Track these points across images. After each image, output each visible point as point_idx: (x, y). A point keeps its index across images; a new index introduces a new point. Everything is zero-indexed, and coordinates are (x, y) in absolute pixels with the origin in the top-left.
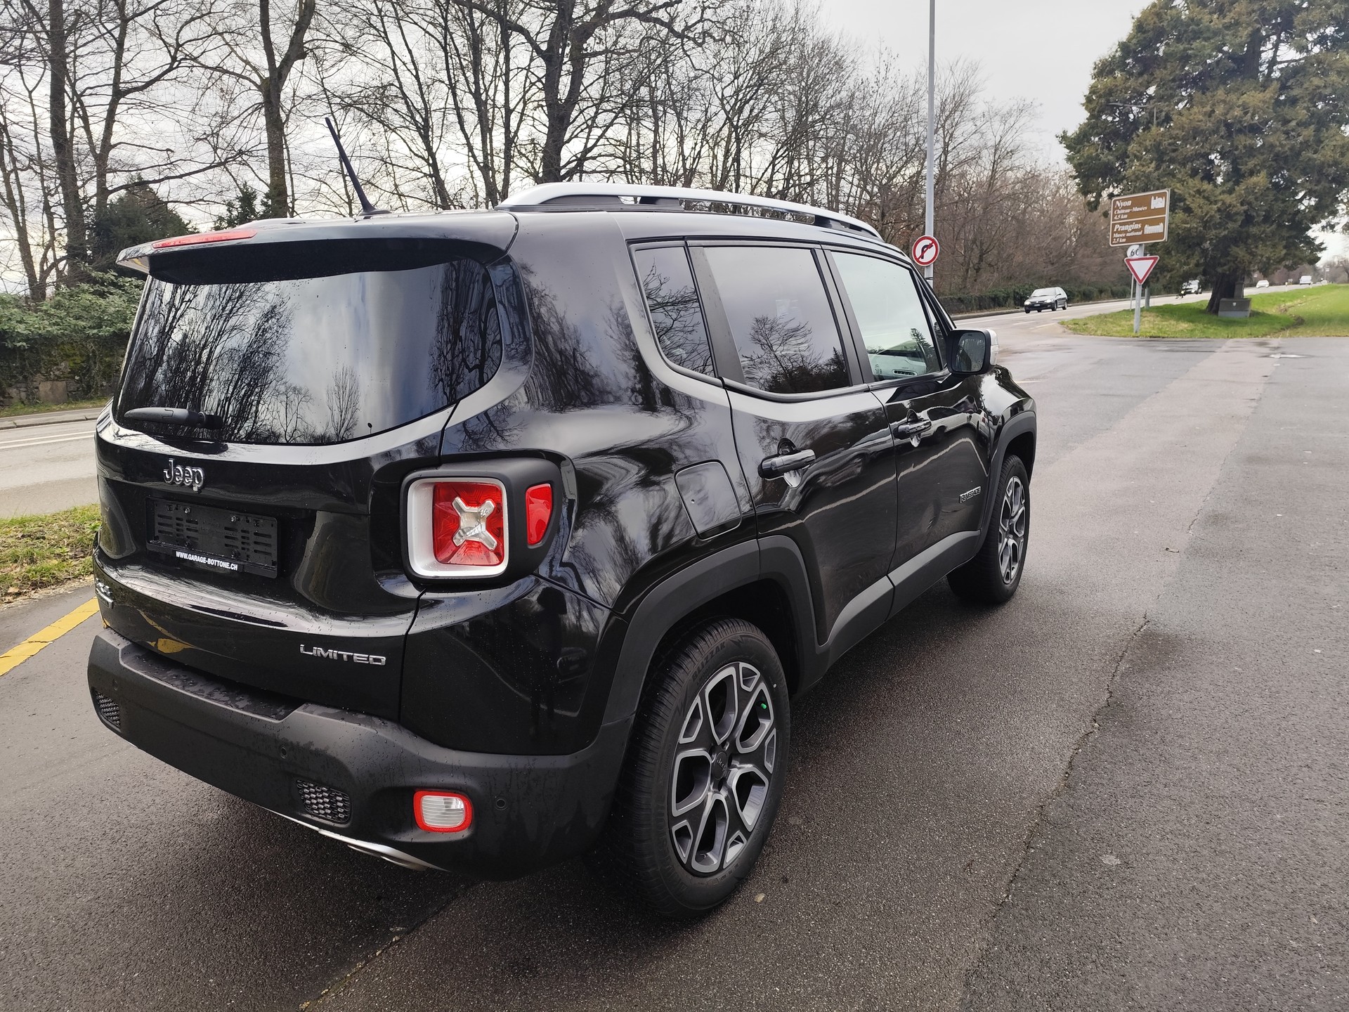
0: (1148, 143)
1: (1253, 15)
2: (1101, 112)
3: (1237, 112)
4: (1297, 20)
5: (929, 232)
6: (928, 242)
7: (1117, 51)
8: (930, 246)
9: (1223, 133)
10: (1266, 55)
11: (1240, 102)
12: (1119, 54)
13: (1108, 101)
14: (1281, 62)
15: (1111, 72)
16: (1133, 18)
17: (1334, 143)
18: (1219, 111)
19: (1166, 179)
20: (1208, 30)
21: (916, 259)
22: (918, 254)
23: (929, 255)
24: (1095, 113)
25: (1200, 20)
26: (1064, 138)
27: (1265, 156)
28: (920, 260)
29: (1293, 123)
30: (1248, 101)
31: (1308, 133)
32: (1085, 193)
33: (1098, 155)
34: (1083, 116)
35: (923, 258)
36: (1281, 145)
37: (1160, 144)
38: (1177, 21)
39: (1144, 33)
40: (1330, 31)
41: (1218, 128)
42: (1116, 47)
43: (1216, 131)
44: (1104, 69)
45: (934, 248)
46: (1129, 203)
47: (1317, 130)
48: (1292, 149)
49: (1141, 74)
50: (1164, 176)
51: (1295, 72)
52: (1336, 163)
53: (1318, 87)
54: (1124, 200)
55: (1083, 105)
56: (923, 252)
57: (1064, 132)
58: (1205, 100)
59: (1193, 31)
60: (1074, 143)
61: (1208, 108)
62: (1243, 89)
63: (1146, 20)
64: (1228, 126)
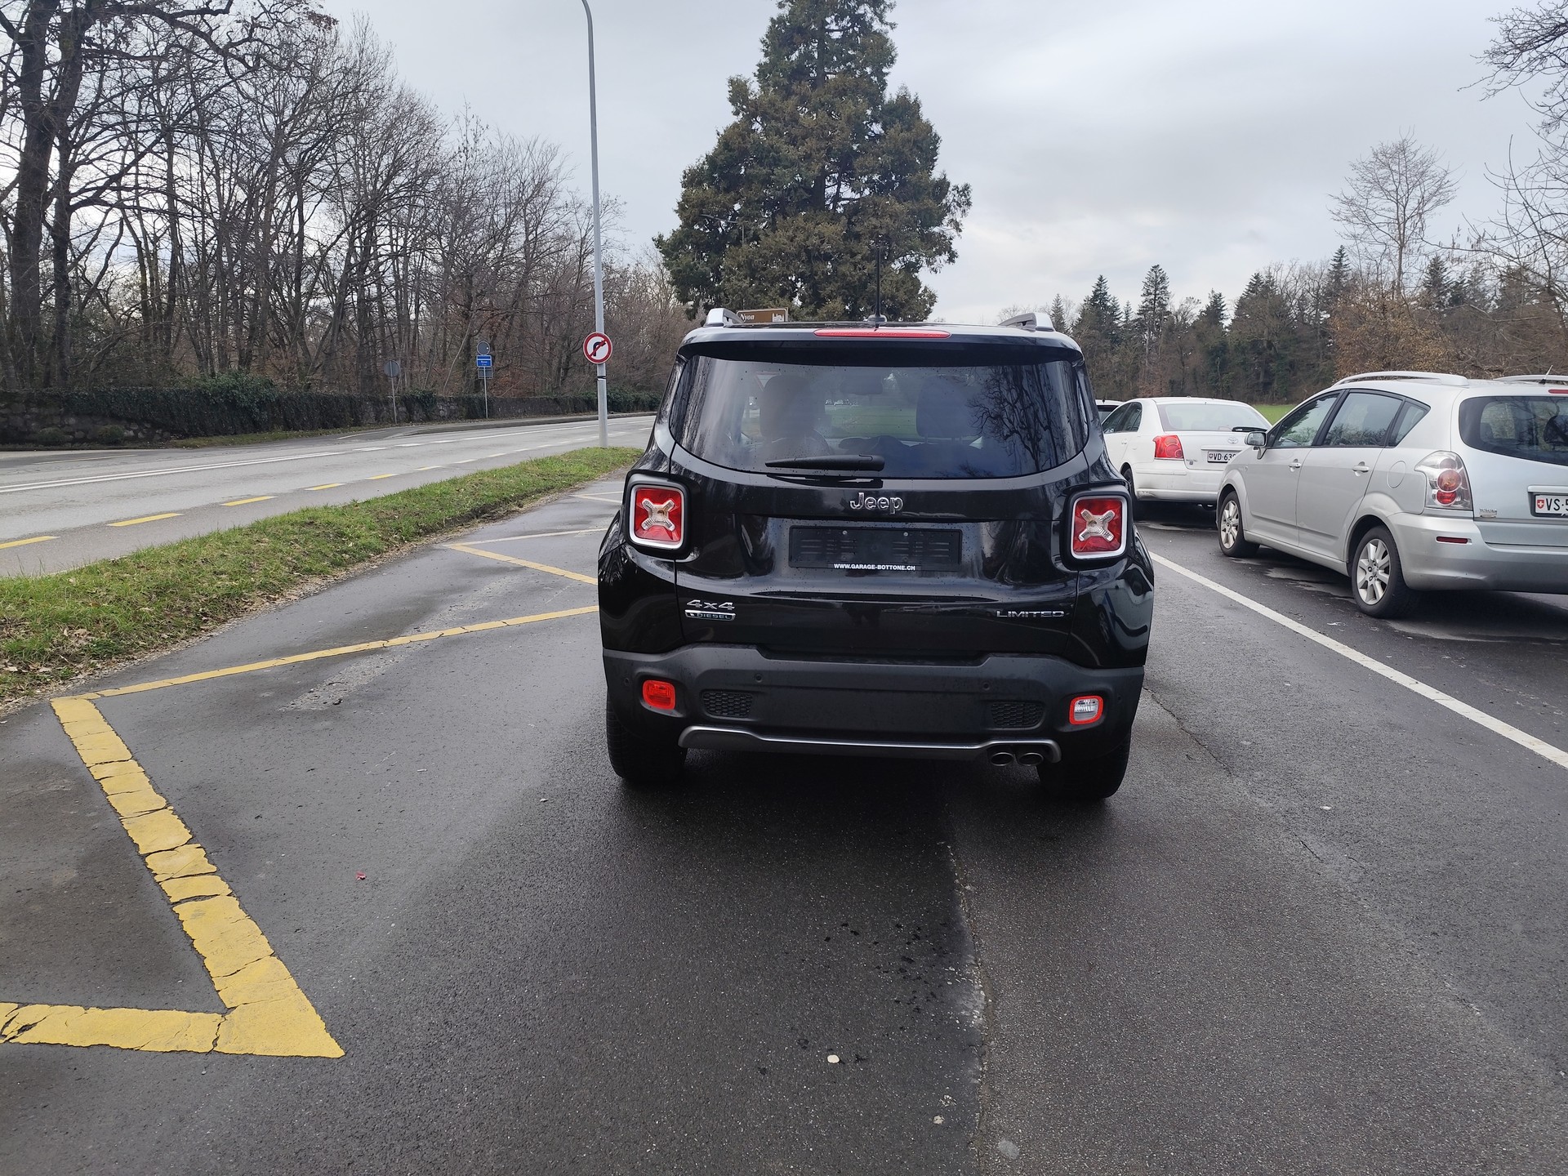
0: (741, 258)
1: (822, 152)
2: (695, 222)
3: (815, 240)
4: (857, 163)
5: (600, 327)
6: (600, 339)
7: (704, 163)
8: (601, 344)
9: (804, 258)
10: (831, 191)
11: (816, 231)
12: (706, 167)
13: (701, 212)
14: (844, 199)
15: (700, 183)
16: (718, 134)
17: (891, 278)
18: (800, 237)
19: (759, 295)
20: (787, 159)
21: (588, 355)
22: (590, 350)
23: (602, 352)
24: (688, 223)
25: (779, 148)
26: (659, 242)
27: (839, 284)
28: (593, 357)
29: (859, 257)
30: (823, 231)
31: (870, 267)
32: (685, 301)
33: (695, 264)
34: (676, 223)
35: (595, 355)
36: (852, 276)
37: (751, 261)
38: (757, 145)
39: (730, 151)
40: (876, 177)
41: (800, 252)
42: (703, 159)
43: (798, 256)
44: (692, 179)
45: (606, 345)
46: (753, 317)
47: (877, 265)
48: (859, 280)
49: (727, 191)
50: (757, 293)
51: (854, 209)
52: (893, 298)
53: (875, 227)
54: (747, 314)
55: (677, 211)
56: (595, 348)
57: (660, 236)
58: (786, 224)
59: (773, 157)
60: (670, 249)
61: (790, 233)
62: (818, 219)
63: (731, 138)
64: (807, 251)
